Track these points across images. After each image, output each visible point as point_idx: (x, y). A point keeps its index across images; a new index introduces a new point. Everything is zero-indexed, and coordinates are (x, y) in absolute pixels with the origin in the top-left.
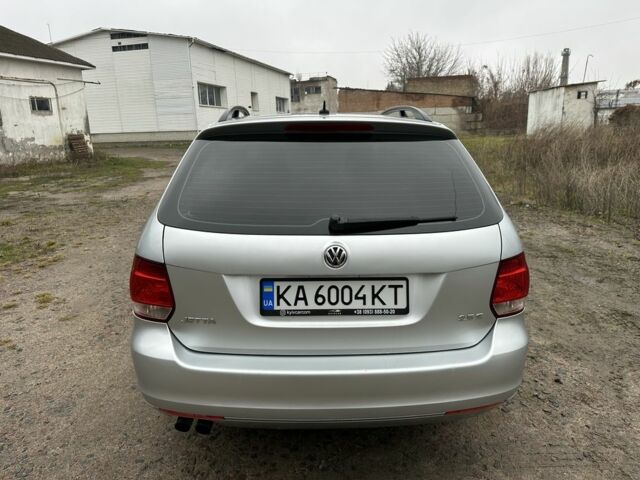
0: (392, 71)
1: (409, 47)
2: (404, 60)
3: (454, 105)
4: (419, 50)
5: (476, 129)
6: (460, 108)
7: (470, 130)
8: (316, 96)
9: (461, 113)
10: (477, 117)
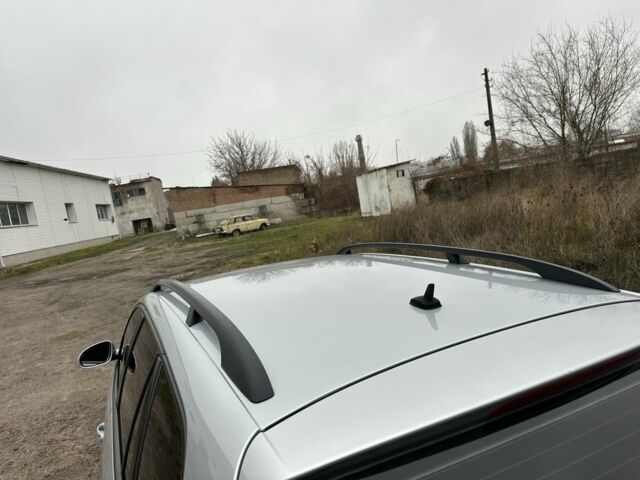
0: (217, 167)
1: (230, 143)
2: (227, 156)
3: (288, 193)
4: (239, 145)
5: (311, 213)
6: (293, 195)
7: (306, 214)
8: (141, 197)
9: (295, 199)
10: (310, 202)
